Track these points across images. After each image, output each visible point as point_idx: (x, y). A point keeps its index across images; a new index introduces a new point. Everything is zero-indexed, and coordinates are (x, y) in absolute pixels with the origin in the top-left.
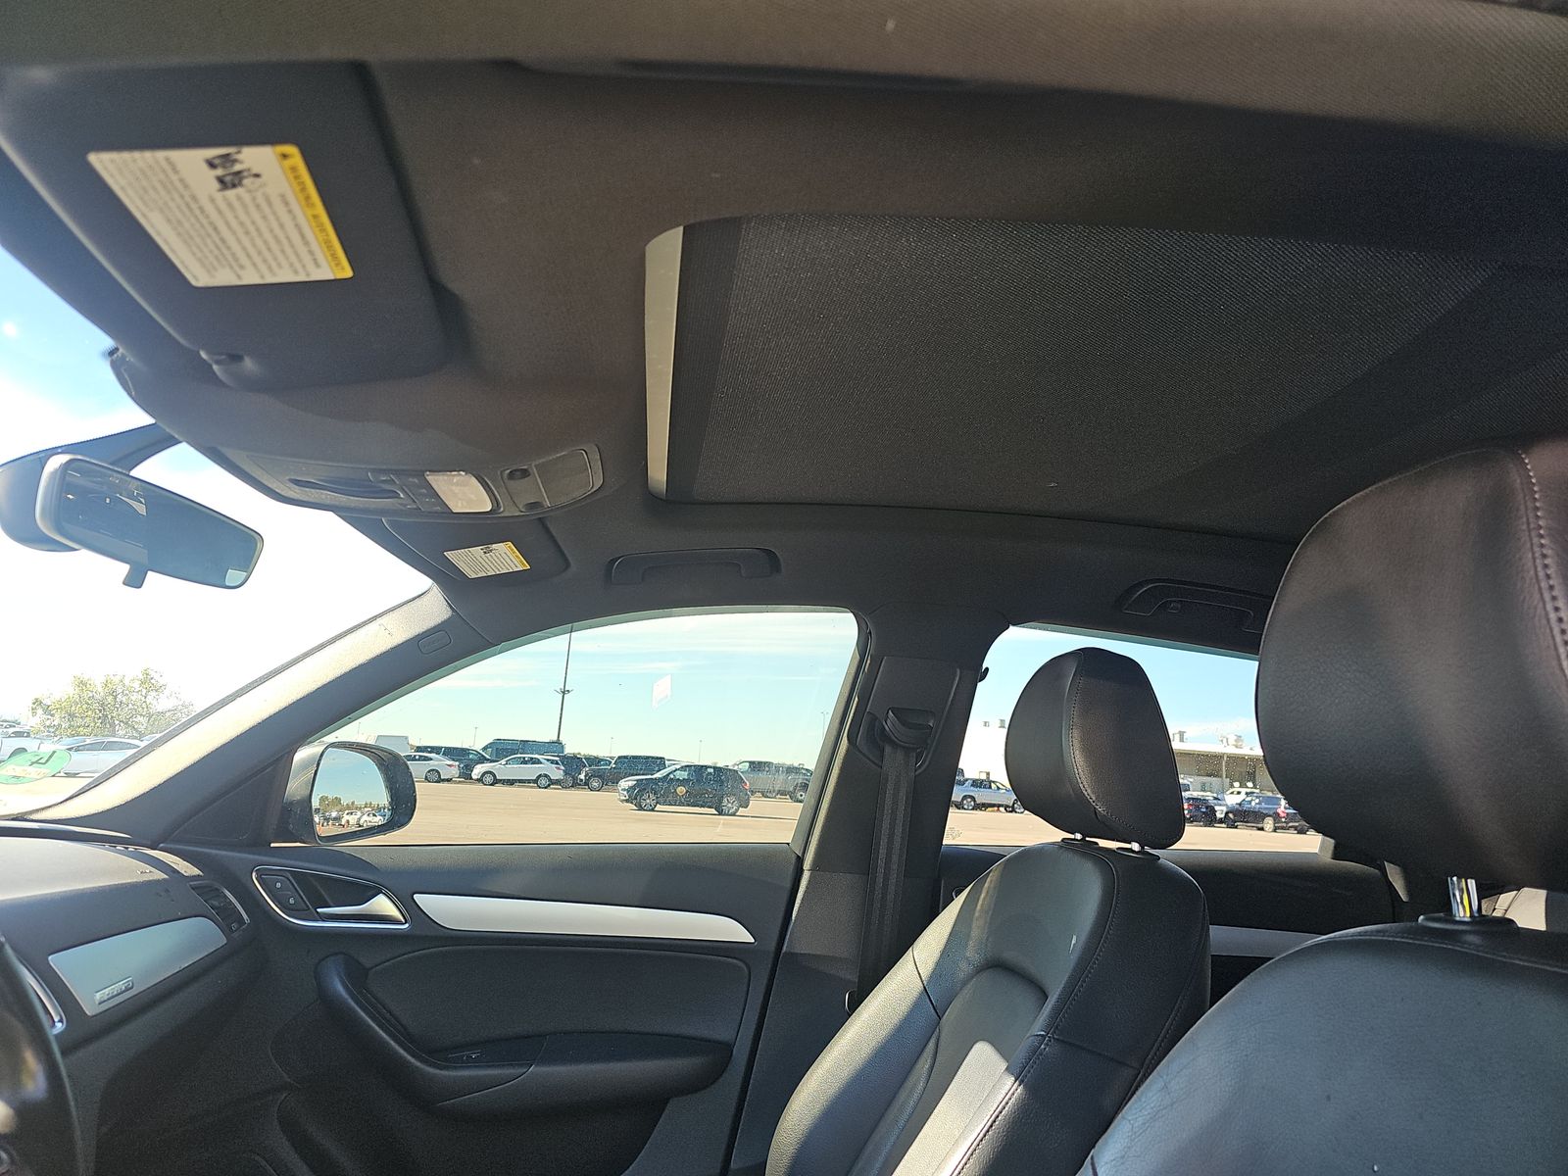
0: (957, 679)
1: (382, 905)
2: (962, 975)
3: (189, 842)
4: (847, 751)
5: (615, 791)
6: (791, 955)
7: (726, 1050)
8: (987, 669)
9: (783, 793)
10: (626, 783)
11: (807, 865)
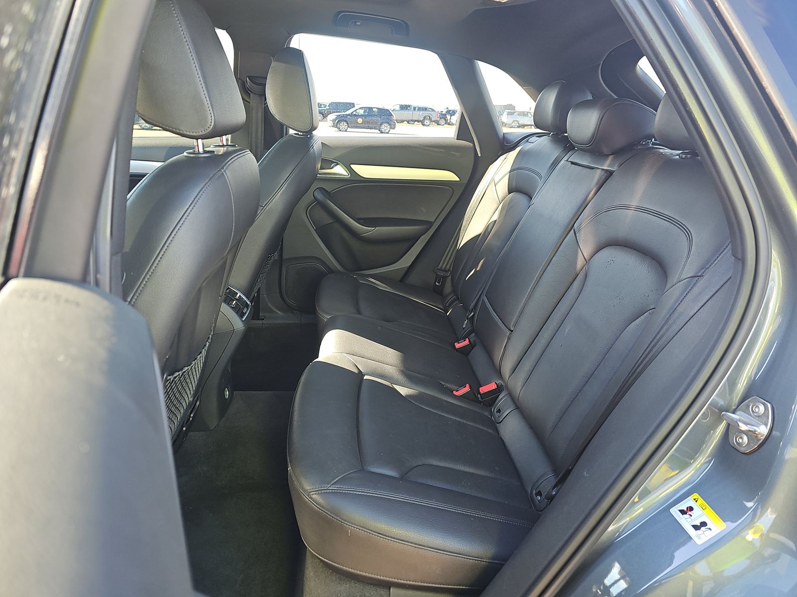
5: (326, 121)
9: (418, 121)
10: (332, 117)
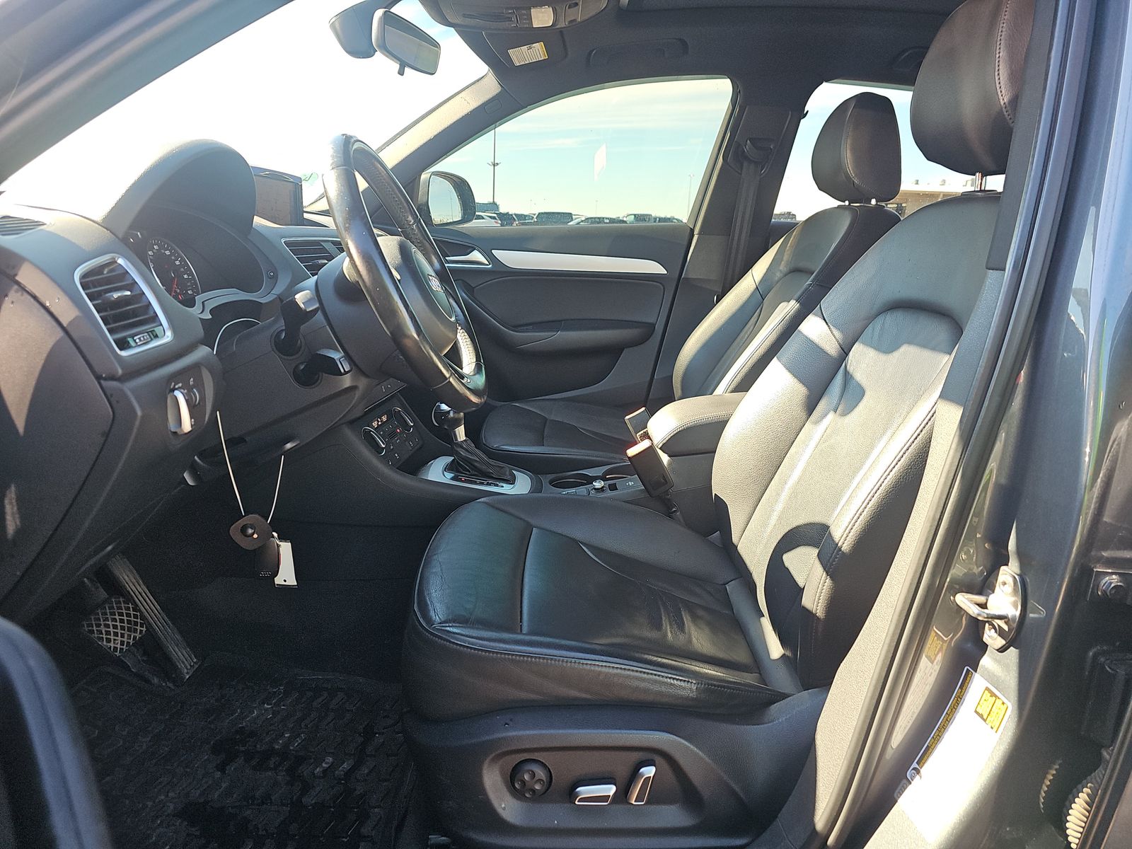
0: (789, 117)
1: (476, 256)
2: (777, 278)
3: (382, 224)
4: (722, 165)
6: (687, 279)
7: (651, 327)
8: (807, 112)
11: (696, 231)
